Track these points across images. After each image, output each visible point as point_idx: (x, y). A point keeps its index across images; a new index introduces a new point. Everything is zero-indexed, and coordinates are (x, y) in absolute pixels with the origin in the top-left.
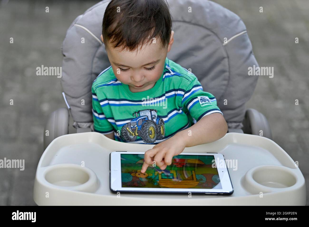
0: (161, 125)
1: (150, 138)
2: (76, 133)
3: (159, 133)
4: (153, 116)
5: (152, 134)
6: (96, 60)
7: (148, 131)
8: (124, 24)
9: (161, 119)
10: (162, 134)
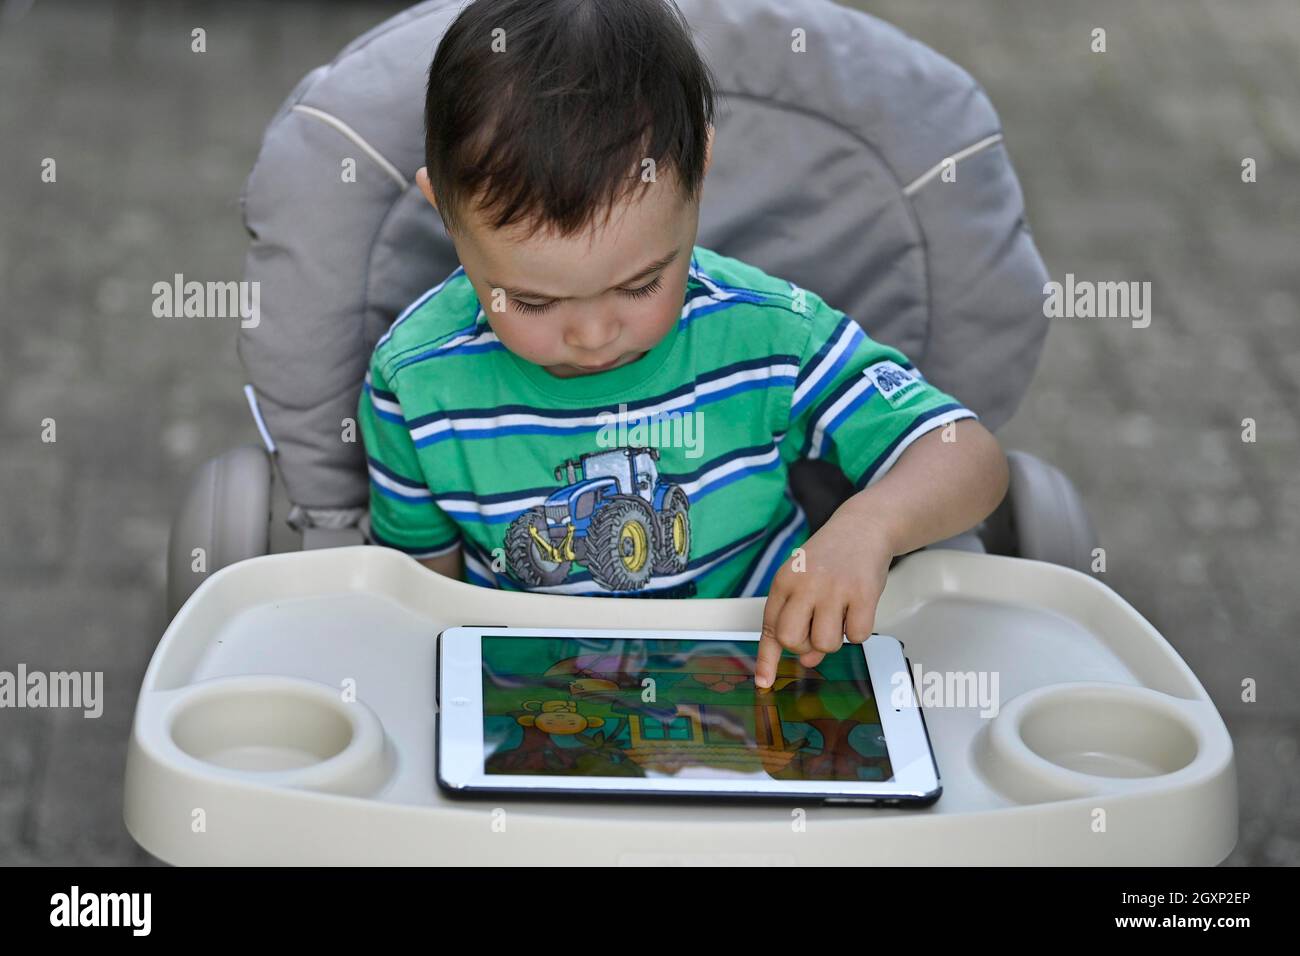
0: (675, 512)
1: (625, 571)
2: (300, 548)
3: (664, 548)
4: (640, 479)
5: (634, 554)
6: (382, 252)
7: (619, 540)
8: (528, 127)
9: (674, 488)
10: (677, 553)
